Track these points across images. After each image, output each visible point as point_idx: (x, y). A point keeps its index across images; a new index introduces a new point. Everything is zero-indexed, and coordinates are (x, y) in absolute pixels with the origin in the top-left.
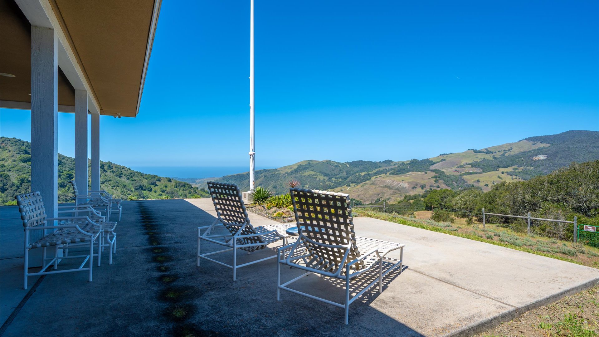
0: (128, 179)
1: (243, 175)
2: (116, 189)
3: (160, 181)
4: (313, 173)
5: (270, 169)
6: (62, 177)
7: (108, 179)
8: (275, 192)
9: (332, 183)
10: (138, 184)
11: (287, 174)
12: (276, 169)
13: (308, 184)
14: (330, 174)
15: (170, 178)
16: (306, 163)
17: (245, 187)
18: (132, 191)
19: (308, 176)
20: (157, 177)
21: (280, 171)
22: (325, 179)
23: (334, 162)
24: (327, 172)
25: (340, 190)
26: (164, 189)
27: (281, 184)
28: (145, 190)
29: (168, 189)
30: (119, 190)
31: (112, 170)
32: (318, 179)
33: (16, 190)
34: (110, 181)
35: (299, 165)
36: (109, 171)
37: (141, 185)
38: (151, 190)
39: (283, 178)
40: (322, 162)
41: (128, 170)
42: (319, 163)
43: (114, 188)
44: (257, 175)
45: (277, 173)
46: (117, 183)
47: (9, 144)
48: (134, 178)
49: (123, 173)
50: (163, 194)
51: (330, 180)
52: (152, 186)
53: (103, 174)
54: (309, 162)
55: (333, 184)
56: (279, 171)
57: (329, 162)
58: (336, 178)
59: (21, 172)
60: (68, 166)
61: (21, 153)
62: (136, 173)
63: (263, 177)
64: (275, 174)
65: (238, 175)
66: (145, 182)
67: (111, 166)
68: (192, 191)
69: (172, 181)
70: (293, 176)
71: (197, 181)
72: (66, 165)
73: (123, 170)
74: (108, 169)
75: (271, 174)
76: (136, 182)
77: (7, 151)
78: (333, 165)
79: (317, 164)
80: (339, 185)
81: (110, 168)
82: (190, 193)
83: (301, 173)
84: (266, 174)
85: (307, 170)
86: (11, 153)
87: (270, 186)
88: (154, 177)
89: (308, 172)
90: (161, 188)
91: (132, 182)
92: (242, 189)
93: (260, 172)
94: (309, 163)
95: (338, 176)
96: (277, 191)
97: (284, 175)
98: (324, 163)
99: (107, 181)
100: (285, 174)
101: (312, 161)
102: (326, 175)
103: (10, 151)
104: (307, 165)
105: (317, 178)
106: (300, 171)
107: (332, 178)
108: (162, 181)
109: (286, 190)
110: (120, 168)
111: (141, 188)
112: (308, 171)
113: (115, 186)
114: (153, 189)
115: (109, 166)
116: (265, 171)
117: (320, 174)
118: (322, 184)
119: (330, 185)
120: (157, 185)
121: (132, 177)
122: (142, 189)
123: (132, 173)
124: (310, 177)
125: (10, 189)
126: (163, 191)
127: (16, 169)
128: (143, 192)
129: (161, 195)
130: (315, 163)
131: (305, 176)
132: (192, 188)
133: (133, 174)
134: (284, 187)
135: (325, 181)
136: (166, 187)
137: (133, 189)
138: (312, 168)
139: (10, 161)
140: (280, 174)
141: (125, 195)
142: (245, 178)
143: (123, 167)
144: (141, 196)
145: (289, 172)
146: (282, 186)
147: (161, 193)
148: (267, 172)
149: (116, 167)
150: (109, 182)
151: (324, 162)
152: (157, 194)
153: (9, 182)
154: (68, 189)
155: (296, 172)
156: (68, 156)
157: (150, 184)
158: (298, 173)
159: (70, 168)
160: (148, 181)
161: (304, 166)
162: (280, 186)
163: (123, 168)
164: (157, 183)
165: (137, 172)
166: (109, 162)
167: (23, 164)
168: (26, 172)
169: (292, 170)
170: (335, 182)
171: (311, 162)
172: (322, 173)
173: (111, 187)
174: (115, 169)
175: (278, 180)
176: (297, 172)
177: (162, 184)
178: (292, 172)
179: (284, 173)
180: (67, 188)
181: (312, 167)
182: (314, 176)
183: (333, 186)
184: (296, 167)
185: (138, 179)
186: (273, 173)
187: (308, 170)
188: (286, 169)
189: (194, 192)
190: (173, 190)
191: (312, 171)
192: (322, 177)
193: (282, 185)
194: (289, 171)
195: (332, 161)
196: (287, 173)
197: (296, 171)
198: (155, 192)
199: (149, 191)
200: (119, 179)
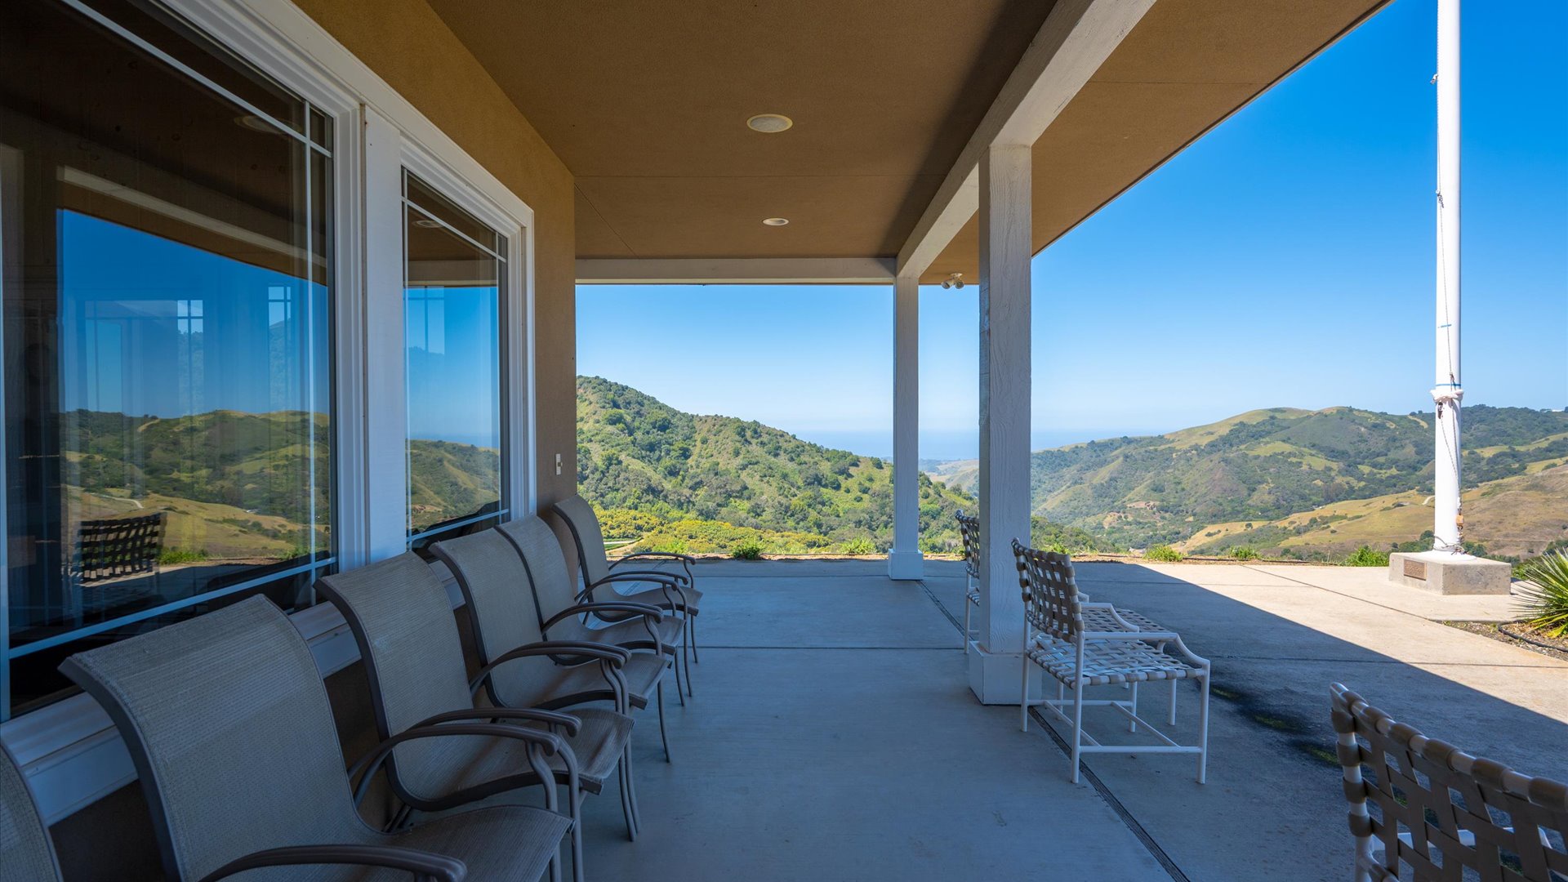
0: (792, 460)
1: (1063, 452)
2: (768, 482)
3: (857, 466)
4: (1287, 448)
5: (1143, 435)
6: (672, 453)
7: (754, 460)
8: (1157, 503)
9: (1360, 480)
10: (812, 472)
11: (1196, 450)
12: (1161, 437)
13: (1270, 481)
14: (1352, 453)
15: (879, 460)
16: (1260, 419)
17: (1068, 484)
18: (799, 488)
19: (1267, 459)
20: (851, 457)
21: (1173, 441)
22: (1330, 469)
23: (1366, 415)
24: (1340, 447)
25: (1390, 505)
26: (867, 484)
27: (1177, 480)
28: (825, 486)
29: (876, 486)
30: (774, 484)
31: (759, 440)
32: (1305, 467)
33: (601, 480)
34: (756, 463)
35: (1237, 425)
36: (754, 441)
37: (817, 475)
38: (838, 487)
39: (1182, 462)
40: (1319, 413)
41: (792, 439)
42: (1309, 417)
43: (766, 479)
44: (1101, 454)
45: (1163, 447)
46: (770, 468)
47: (590, 389)
48: (803, 458)
49: (780, 447)
50: (865, 496)
51: (1350, 469)
52: (841, 478)
53: (744, 449)
54: (1272, 414)
55: (1362, 484)
56: (1168, 442)
57: (1346, 415)
58: (1374, 466)
59: (607, 443)
60: (681, 432)
61: (608, 405)
62: (807, 447)
63: (1121, 459)
64: (1156, 450)
65: (1048, 452)
66: (825, 468)
67: (759, 431)
68: (931, 491)
69: (884, 465)
70: (1216, 457)
71: (941, 468)
72: (679, 429)
73: (781, 440)
74: (753, 437)
75: (1146, 451)
76: (807, 466)
77: (587, 402)
78: (1361, 424)
79: (1300, 420)
80: (1387, 487)
81: (756, 436)
82: (927, 497)
83: (1242, 447)
84: (1129, 449)
85: (1264, 440)
86: (593, 405)
87: (1143, 486)
88: (844, 455)
89: (1269, 446)
90: (860, 484)
91: (799, 467)
92: (1059, 491)
93: (1111, 444)
94: (1272, 418)
95: (1381, 459)
96: (1163, 501)
97: (1186, 452)
98: (1326, 416)
99: (751, 464)
100: (1190, 451)
101: (1285, 411)
102: (1333, 454)
103: (591, 403)
104: (1264, 423)
105: (1301, 463)
106: (1242, 442)
107: (1359, 466)
108: (862, 466)
109: (1193, 499)
110: (776, 435)
111: (817, 481)
112: (1268, 443)
113: (765, 476)
114: (843, 485)
115: (755, 432)
116: (1127, 441)
117: (1313, 452)
118: (1319, 483)
119: (1352, 488)
120: (850, 476)
121: (799, 456)
122: (820, 483)
123: (798, 447)
124: (1277, 462)
125: (591, 476)
126: (865, 491)
127: (599, 438)
128: (823, 490)
129: (859, 499)
130: (1292, 418)
131: (1257, 457)
132: (931, 483)
133: (801, 449)
134: (1188, 488)
135: (1333, 474)
136: (871, 480)
137: (800, 483)
138: (1283, 434)
139: (591, 421)
140: (1172, 450)
141: (787, 497)
142: (1066, 460)
143: (781, 433)
144: (818, 500)
145: (1204, 445)
146: (1179, 487)
147: (859, 493)
148: (1132, 446)
149: (767, 433)
150: (756, 466)
151: (1328, 413)
152: (851, 496)
153: (589, 463)
154: (683, 480)
155: (1227, 446)
156: (682, 412)
157: (836, 473)
158: (1234, 448)
159: (686, 436)
160: (832, 465)
161: (1255, 426)
162: (1173, 486)
163: (782, 436)
164: (852, 470)
165: (810, 444)
166: (755, 422)
167: (610, 428)
168: (614, 444)
169: (1211, 438)
170: (1371, 479)
171: (1278, 415)
172: (1321, 449)
173: (758, 477)
174: (765, 438)
175: (1168, 467)
176: (1231, 445)
177: (862, 473)
178: (1212, 445)
179: (1186, 447)
180: (680, 477)
181: (1281, 430)
182: (1289, 457)
183: (1362, 489)
184: (1225, 431)
185: (812, 461)
186: (1151, 448)
187: (1268, 439)
188: (1194, 437)
189: (937, 496)
190: (886, 488)
191: (1284, 441)
192: (1319, 463)
193: (1179, 483)
194: (1204, 441)
195: (1359, 410)
196: (1196, 447)
197: (1228, 441)
198: (848, 491)
199: (834, 488)
200: (773, 459)
